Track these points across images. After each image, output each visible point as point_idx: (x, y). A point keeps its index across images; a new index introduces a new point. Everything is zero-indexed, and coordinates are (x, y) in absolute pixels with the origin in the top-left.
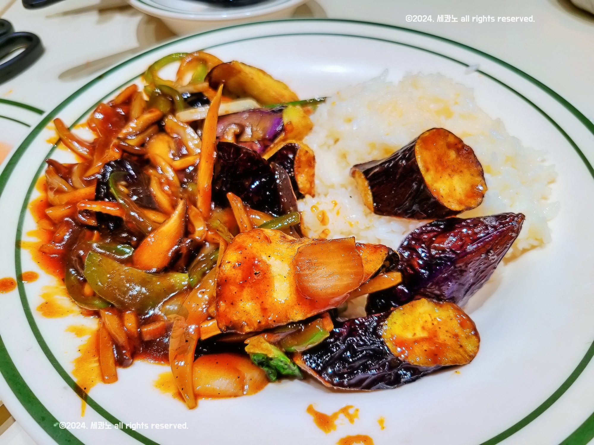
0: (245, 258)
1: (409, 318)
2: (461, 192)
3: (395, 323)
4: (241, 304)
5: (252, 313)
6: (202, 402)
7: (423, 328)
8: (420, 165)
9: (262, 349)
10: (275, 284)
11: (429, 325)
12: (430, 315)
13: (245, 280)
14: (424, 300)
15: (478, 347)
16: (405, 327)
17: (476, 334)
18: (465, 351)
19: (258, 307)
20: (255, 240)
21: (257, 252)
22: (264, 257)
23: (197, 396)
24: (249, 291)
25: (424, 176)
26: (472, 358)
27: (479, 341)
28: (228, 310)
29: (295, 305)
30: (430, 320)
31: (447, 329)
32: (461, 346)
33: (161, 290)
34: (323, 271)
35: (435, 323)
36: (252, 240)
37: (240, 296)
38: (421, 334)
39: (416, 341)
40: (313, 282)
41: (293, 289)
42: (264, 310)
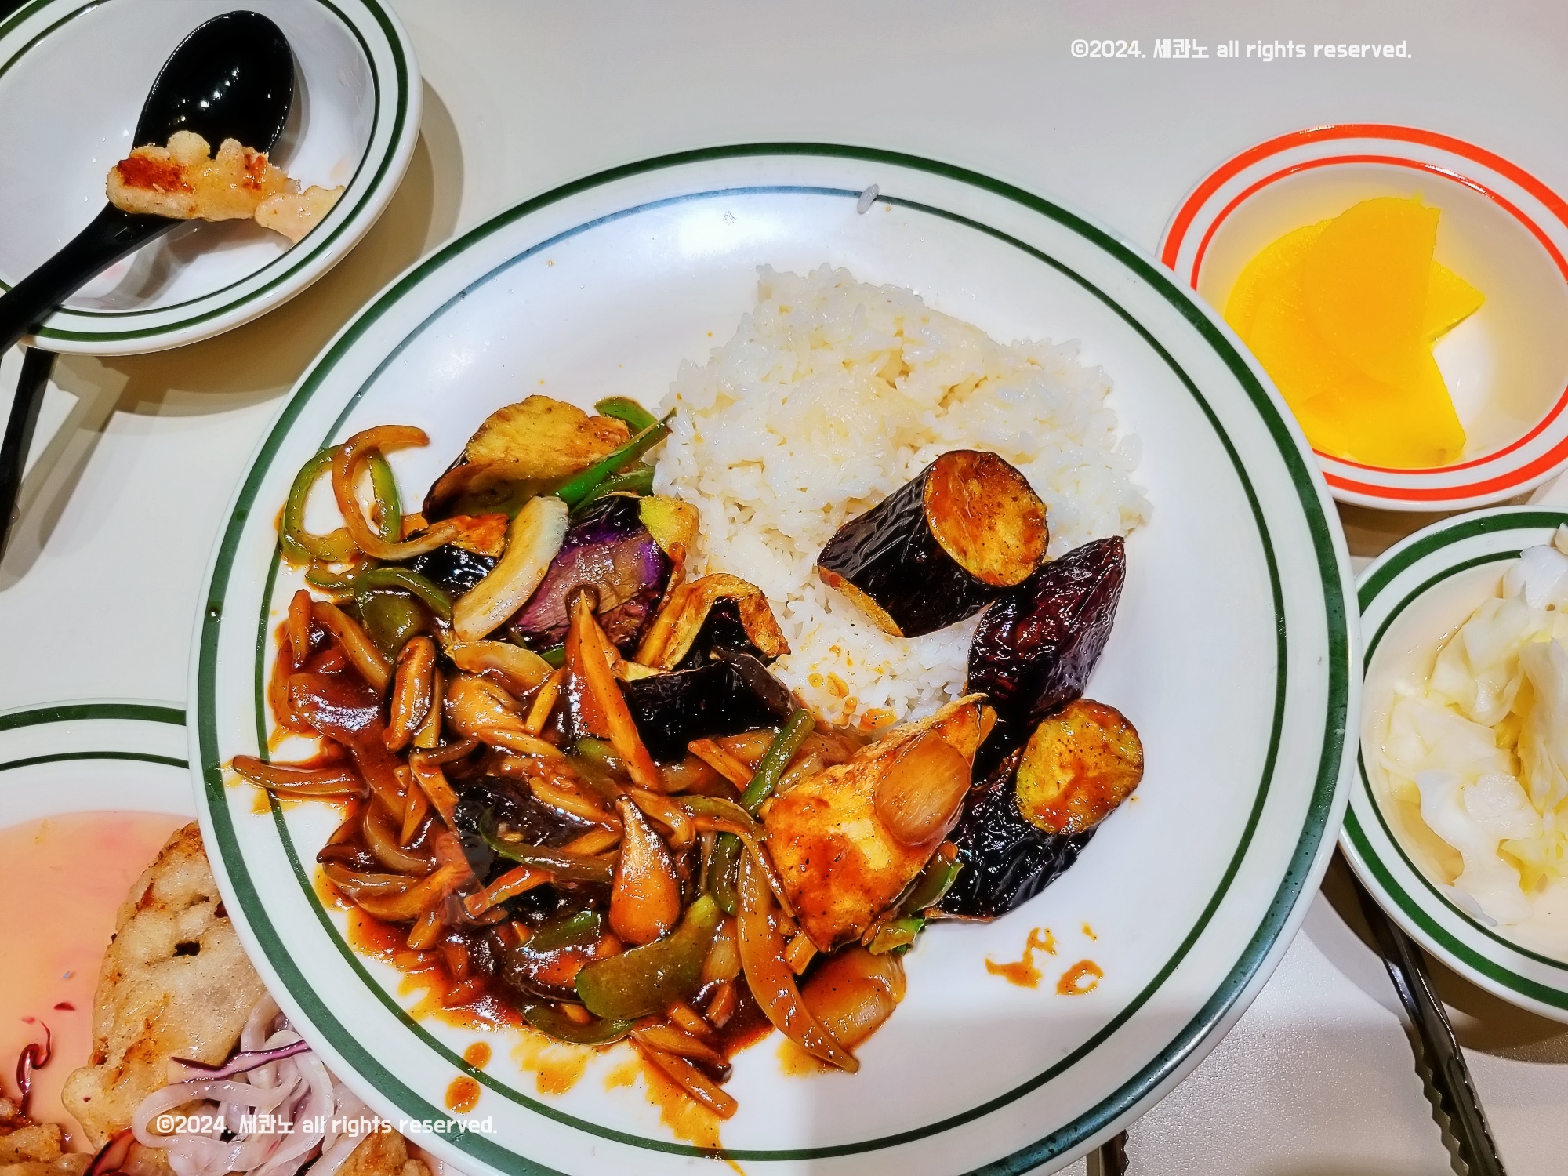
0: (810, 848)
1: (1039, 766)
2: (1018, 544)
3: (1028, 788)
4: (837, 908)
5: (858, 907)
6: (859, 1052)
7: (1062, 767)
8: (952, 553)
9: (897, 941)
10: (864, 852)
11: (1067, 756)
12: (1059, 740)
13: (825, 876)
14: (1043, 727)
15: (1140, 745)
16: (1041, 783)
17: (1129, 726)
18: (1128, 762)
19: (860, 895)
20: (808, 817)
21: (820, 831)
22: (832, 830)
23: (847, 1049)
24: (837, 884)
25: (966, 568)
26: (1140, 766)
27: (1136, 735)
28: (822, 924)
29: (905, 860)
30: (1063, 747)
31: (1089, 744)
32: (1119, 758)
33: (691, 948)
34: (918, 798)
35: (1072, 747)
36: (804, 819)
37: (830, 898)
38: (1065, 778)
39: (1067, 795)
40: (914, 821)
41: (890, 843)
42: (867, 892)
